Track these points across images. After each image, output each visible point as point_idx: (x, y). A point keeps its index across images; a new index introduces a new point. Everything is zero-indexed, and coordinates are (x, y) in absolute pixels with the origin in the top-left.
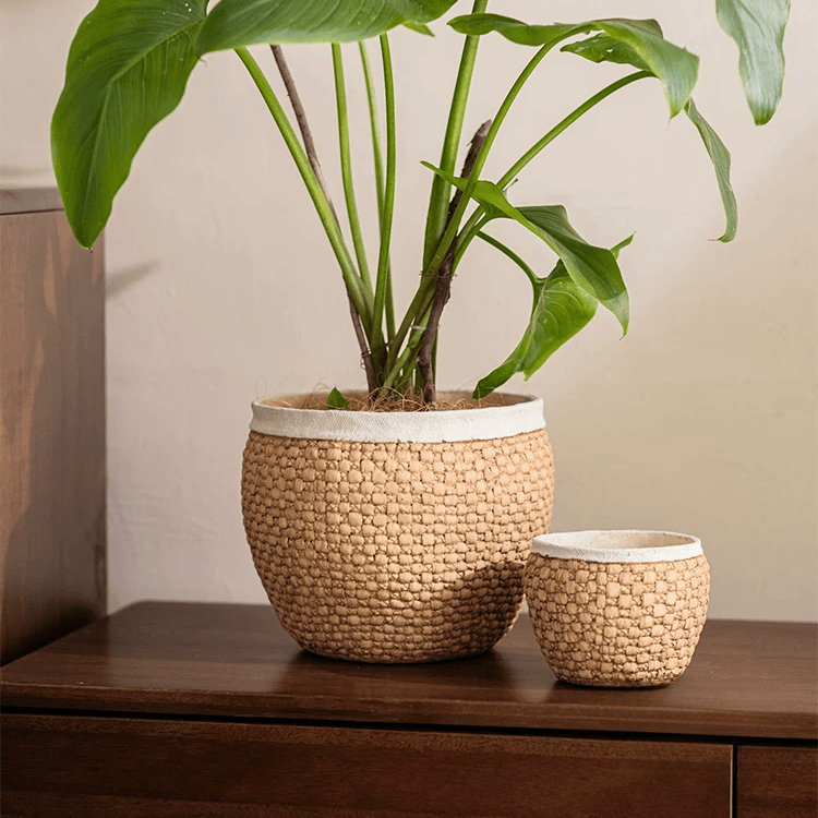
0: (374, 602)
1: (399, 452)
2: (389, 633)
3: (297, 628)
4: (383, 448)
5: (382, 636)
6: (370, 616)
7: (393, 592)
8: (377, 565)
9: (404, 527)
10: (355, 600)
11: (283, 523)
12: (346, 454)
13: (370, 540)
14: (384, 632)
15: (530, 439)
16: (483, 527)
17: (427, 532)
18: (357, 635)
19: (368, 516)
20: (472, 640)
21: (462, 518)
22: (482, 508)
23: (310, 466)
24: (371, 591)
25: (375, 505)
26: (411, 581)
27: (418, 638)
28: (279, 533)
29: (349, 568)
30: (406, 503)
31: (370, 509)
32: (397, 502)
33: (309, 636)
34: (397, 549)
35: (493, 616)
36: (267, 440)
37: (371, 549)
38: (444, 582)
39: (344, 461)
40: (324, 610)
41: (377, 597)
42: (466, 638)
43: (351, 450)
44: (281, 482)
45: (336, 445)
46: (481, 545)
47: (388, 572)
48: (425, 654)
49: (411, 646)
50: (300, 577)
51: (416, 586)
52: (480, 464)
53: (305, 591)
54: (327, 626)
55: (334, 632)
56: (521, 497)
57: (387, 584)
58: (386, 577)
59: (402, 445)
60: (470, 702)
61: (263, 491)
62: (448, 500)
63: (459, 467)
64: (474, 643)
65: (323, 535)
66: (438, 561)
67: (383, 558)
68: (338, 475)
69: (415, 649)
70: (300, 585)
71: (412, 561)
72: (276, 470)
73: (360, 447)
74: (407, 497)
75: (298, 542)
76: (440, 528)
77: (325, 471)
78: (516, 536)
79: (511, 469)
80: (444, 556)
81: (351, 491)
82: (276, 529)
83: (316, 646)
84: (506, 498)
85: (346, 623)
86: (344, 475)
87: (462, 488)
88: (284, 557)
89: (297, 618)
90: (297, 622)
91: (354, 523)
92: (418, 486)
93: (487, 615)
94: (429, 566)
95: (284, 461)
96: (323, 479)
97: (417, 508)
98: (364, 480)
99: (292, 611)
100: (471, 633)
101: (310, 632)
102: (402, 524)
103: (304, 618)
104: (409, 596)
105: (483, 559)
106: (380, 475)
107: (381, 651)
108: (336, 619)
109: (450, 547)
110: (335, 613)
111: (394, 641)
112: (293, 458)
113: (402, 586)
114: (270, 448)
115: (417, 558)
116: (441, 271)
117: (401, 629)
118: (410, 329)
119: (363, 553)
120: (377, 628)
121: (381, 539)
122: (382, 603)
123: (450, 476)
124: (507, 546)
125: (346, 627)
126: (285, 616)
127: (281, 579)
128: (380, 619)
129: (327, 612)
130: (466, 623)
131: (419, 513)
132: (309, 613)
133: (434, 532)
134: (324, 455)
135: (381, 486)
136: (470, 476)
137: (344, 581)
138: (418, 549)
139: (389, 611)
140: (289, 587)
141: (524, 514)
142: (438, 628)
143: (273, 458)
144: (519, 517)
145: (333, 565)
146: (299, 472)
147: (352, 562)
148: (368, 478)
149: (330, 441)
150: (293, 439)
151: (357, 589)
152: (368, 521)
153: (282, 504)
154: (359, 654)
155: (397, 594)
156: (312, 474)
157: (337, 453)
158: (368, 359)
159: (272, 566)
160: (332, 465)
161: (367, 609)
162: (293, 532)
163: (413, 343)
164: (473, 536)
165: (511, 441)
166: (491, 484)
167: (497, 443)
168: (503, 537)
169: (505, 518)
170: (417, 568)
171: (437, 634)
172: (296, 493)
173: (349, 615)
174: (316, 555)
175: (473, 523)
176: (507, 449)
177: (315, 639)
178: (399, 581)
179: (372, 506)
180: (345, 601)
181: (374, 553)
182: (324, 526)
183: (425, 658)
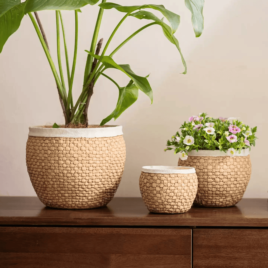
0: (73, 189)
1: (81, 141)
2: (78, 199)
3: (46, 199)
4: (77, 140)
5: (75, 200)
6: (72, 194)
7: (79, 186)
8: (75, 177)
9: (83, 165)
10: (67, 189)
11: (43, 164)
12: (64, 142)
13: (73, 169)
14: (76, 199)
15: (120, 138)
16: (107, 165)
17: (90, 166)
18: (67, 200)
19: (72, 161)
20: (102, 202)
21: (101, 162)
22: (107, 159)
23: (53, 146)
24: (72, 185)
25: (74, 158)
26: (85, 182)
27: (87, 200)
28: (41, 168)
29: (66, 178)
30: (84, 157)
31: (73, 159)
32: (81, 157)
33: (50, 201)
34: (81, 172)
35: (109, 194)
36: (37, 138)
37: (73, 172)
38: (95, 182)
39: (64, 144)
40: (56, 192)
41: (74, 187)
42: (101, 201)
43: (66, 140)
44: (43, 152)
45: (61, 139)
46: (107, 171)
47: (78, 179)
48: (88, 206)
49: (84, 203)
50: (49, 182)
51: (87, 184)
52: (106, 145)
53: (50, 186)
54: (57, 198)
55: (59, 199)
56: (118, 156)
57: (77, 183)
58: (77, 181)
59: (82, 139)
60: (109, 218)
61: (36, 154)
62: (97, 156)
63: (100, 145)
64: (103, 203)
65: (57, 168)
66: (94, 176)
67: (76, 175)
68: (62, 148)
69: (85, 204)
70: (48, 184)
71: (86, 175)
72: (41, 148)
73: (69, 140)
74: (85, 155)
75: (48, 170)
76: (95, 165)
77: (58, 147)
78: (117, 168)
79: (115, 147)
80: (95, 174)
81: (67, 153)
82: (41, 167)
83: (53, 204)
84: (114, 156)
85: (64, 196)
86: (64, 148)
87: (101, 152)
88: (43, 175)
89: (47, 195)
90: (46, 197)
91: (67, 164)
92: (88, 151)
93: (107, 193)
94: (91, 177)
95: (43, 145)
96: (57, 150)
97: (88, 158)
98: (71, 150)
99: (45, 193)
100: (102, 199)
101: (51, 200)
102: (83, 164)
103: (49, 195)
104: (84, 187)
105: (107, 175)
106: (76, 148)
107: (74, 205)
108: (60, 195)
109: (97, 171)
110: (60, 193)
111: (79, 202)
112: (46, 144)
113: (82, 184)
114: (38, 141)
115: (87, 175)
116: (90, 85)
117: (81, 198)
118: (79, 104)
119: (70, 173)
120: (74, 197)
121: (76, 168)
122: (76, 189)
123: (98, 149)
124: (114, 171)
125: (64, 198)
126: (42, 195)
127: (42, 183)
128: (75, 195)
129: (57, 193)
130: (101, 196)
131: (88, 160)
132: (51, 194)
133: (93, 166)
134: (57, 142)
135: (76, 152)
136: (103, 149)
137: (63, 182)
138: (88, 172)
139: (78, 192)
140: (44, 186)
141: (119, 161)
142: (93, 197)
143: (40, 144)
144: (118, 162)
145: (60, 177)
146: (49, 148)
147: (67, 176)
148: (72, 149)
149: (59, 138)
150: (46, 138)
151: (68, 185)
152: (72, 163)
153: (43, 158)
154: (67, 206)
155: (81, 186)
156: (53, 148)
157: (62, 142)
158: (65, 114)
159: (39, 179)
160: (60, 145)
161: (71, 191)
162: (47, 167)
163: (81, 108)
164: (104, 168)
165: (115, 138)
166: (110, 151)
167: (111, 138)
168: (113, 168)
169: (114, 162)
170: (87, 178)
171: (92, 199)
172: (48, 155)
173: (65, 193)
174: (54, 174)
175: (104, 164)
176: (114, 140)
177: (53, 202)
178: (81, 182)
179: (73, 158)
180: (64, 189)
181: (74, 173)
182: (57, 165)
183: (88, 207)
